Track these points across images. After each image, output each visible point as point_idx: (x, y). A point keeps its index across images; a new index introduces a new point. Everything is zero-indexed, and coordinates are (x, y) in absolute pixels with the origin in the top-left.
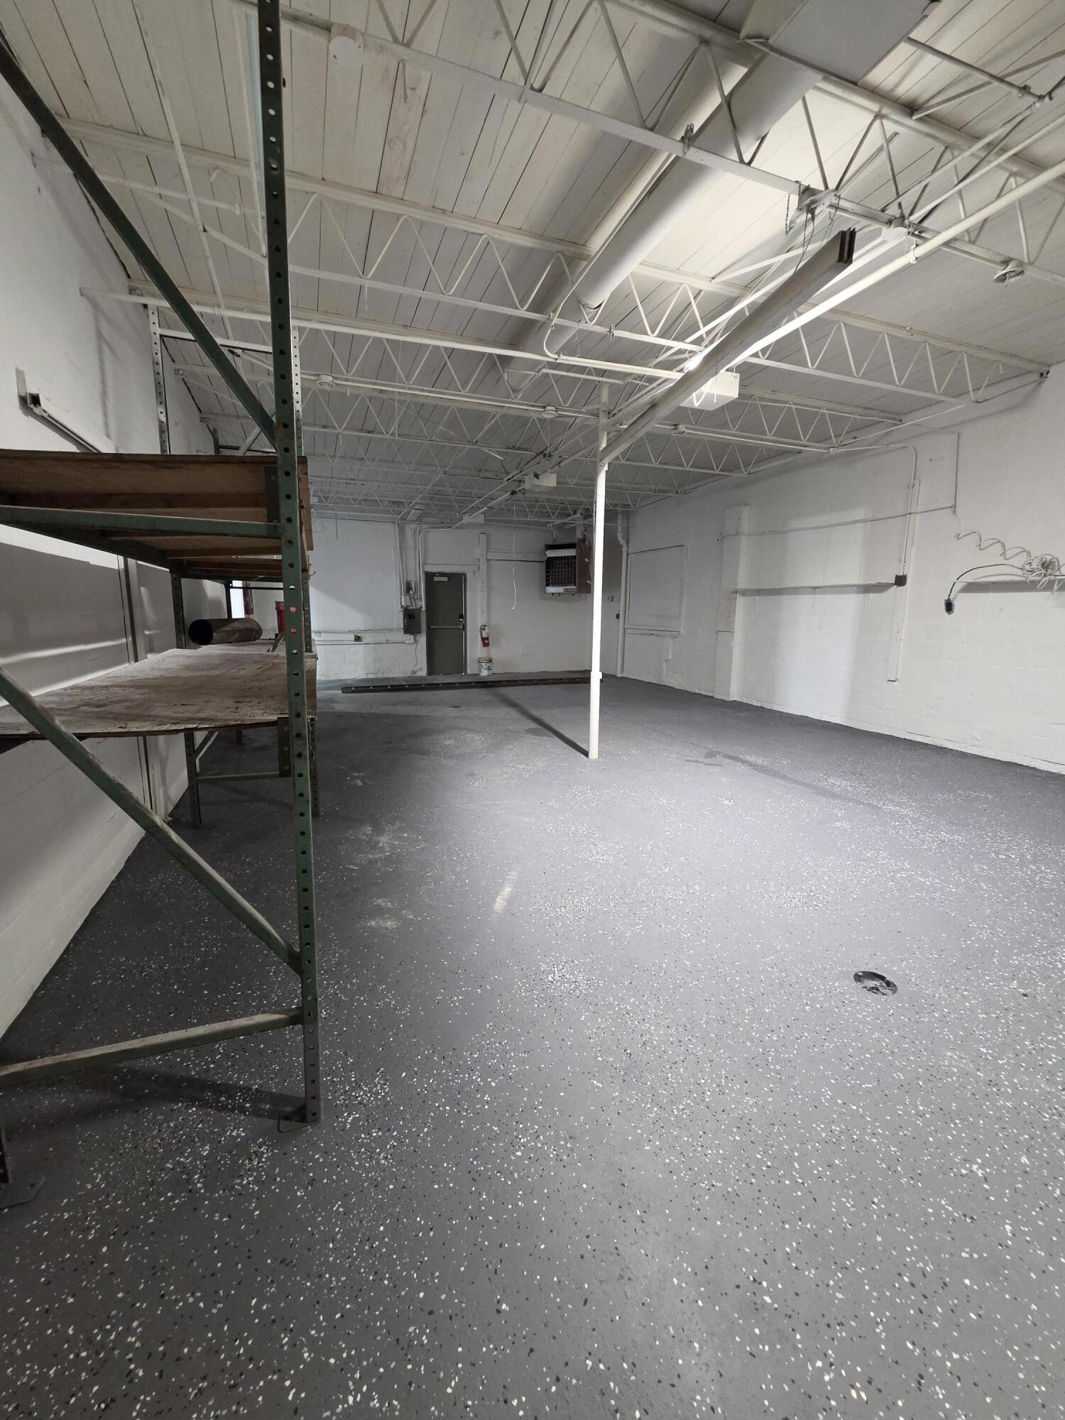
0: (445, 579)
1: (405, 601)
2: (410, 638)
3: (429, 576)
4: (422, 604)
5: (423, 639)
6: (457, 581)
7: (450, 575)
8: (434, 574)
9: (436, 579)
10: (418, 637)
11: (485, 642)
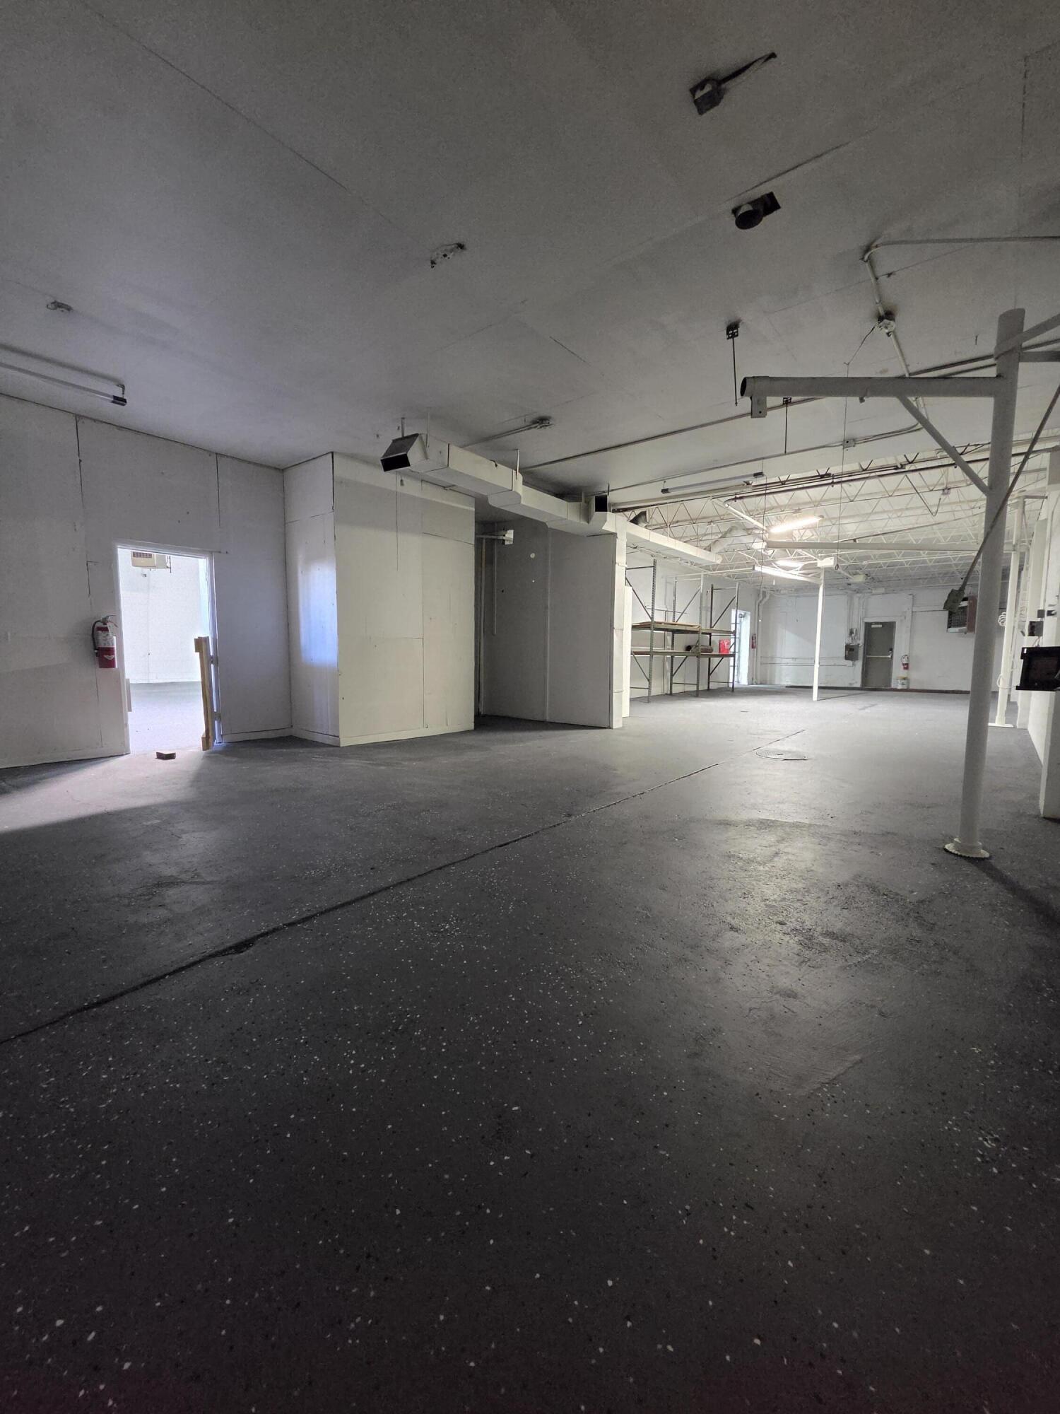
0: (880, 626)
1: (848, 640)
2: (850, 663)
3: (868, 625)
4: (861, 642)
5: (859, 664)
6: (889, 627)
7: (883, 624)
8: (871, 624)
9: (873, 626)
10: (856, 662)
11: (906, 667)
